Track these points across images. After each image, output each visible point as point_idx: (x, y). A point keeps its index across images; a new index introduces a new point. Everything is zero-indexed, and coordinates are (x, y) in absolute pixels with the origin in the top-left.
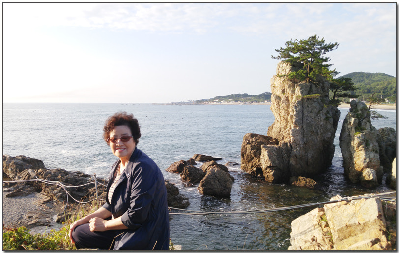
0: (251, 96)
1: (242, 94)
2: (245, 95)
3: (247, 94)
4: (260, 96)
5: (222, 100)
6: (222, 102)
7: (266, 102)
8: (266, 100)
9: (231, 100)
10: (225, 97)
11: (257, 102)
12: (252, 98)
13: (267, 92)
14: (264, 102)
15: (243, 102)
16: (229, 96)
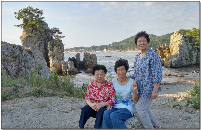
0: (85, 48)
1: (80, 47)
2: (82, 48)
3: (83, 47)
4: (90, 48)
5: (68, 51)
6: (68, 52)
7: (93, 51)
8: (93, 50)
9: (74, 50)
10: (70, 49)
11: (88, 51)
12: (86, 49)
13: (94, 46)
14: (92, 51)
15: (80, 51)
16: (72, 48)
